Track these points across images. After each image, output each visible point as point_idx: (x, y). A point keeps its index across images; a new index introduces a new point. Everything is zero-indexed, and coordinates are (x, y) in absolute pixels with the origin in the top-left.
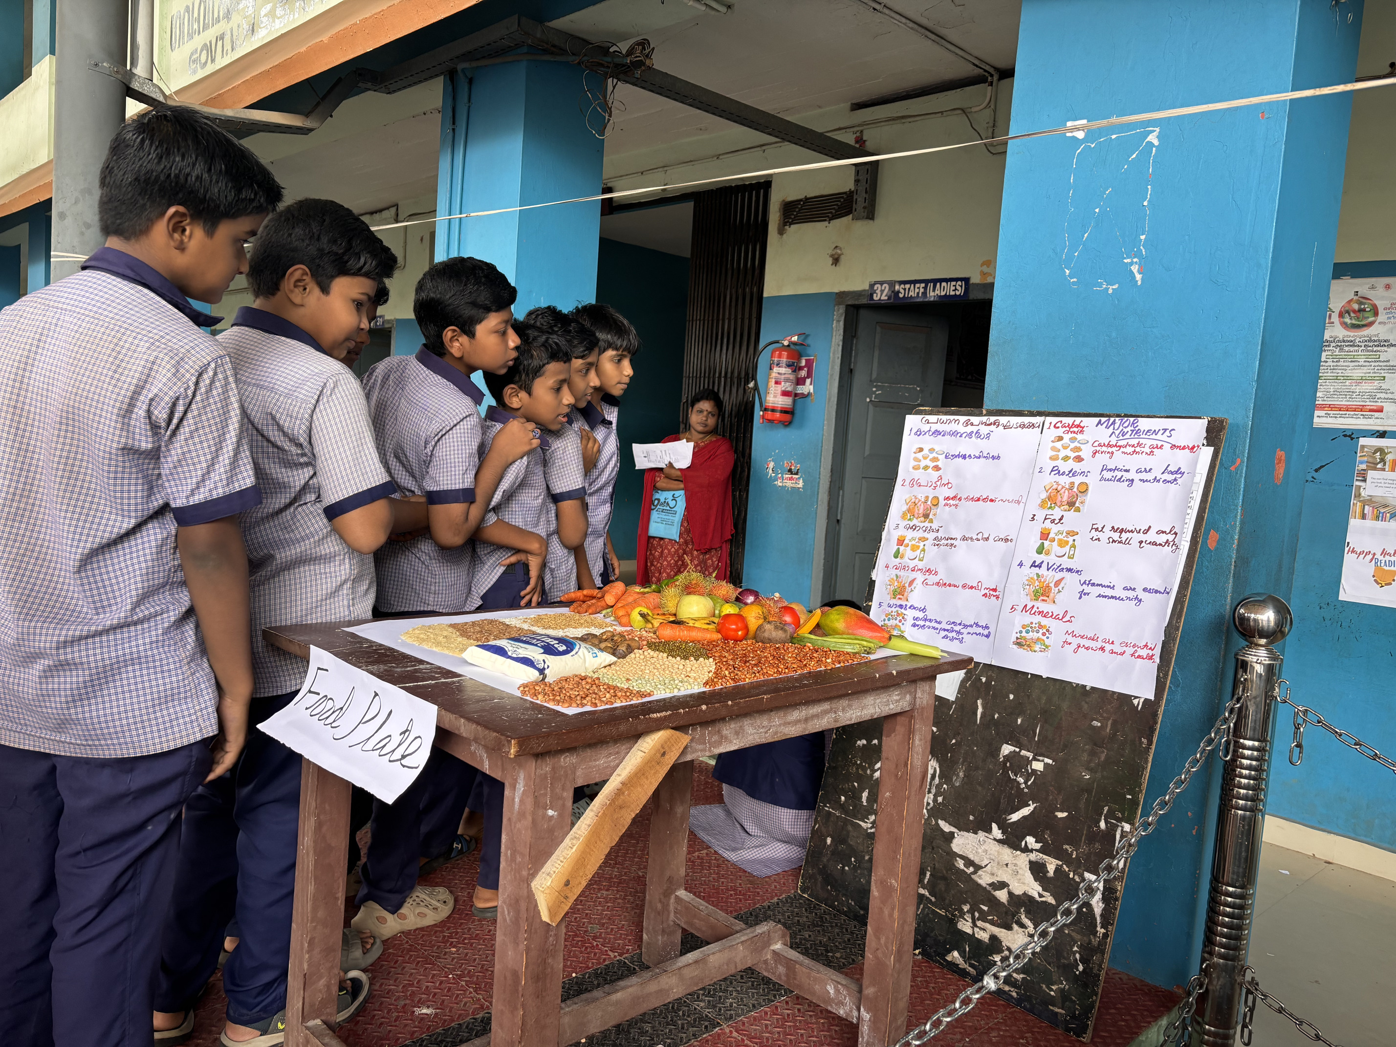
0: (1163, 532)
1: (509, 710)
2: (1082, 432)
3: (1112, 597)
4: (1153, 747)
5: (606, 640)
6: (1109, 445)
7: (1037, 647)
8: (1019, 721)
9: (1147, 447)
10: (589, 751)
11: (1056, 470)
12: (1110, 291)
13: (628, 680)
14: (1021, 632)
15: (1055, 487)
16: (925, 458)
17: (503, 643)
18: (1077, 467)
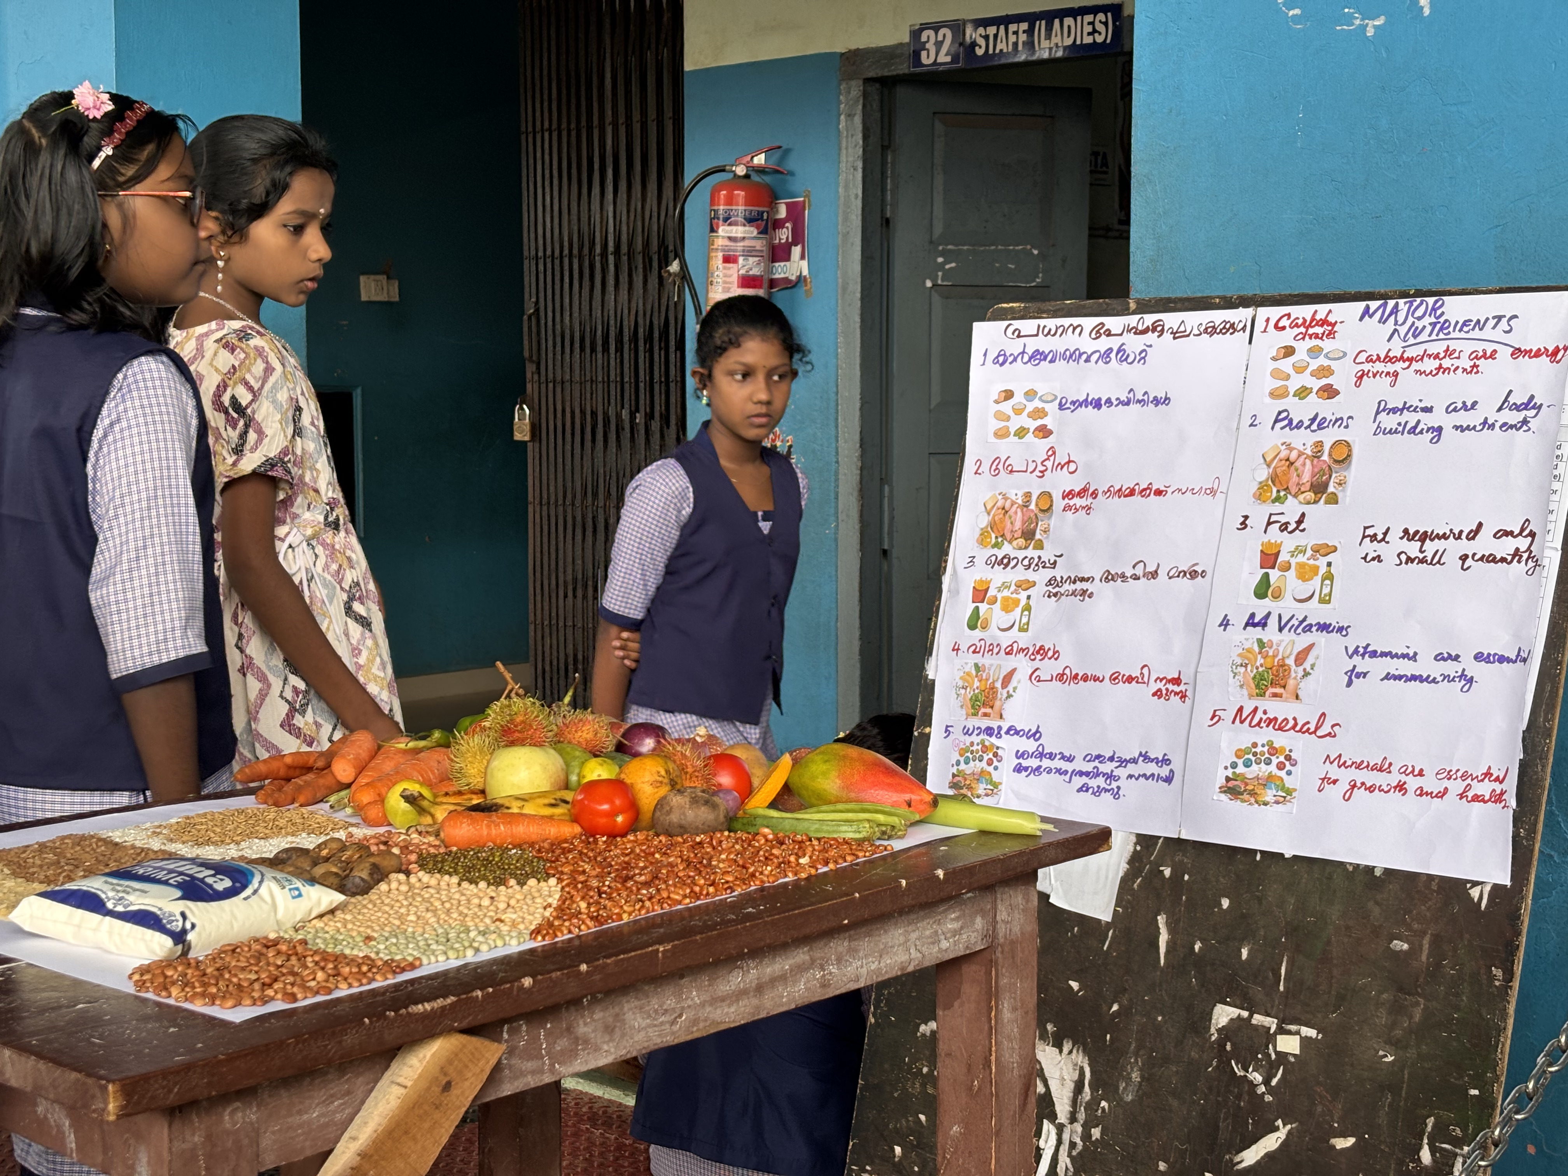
0: (1507, 533)
1: (109, 1023)
2: (1331, 334)
3: (1414, 678)
4: (1516, 984)
5: (327, 859)
6: (1389, 359)
7: (1269, 795)
8: (1245, 953)
9: (1465, 356)
10: (284, 1093)
11: (1284, 420)
12: (1370, 32)
13: (369, 938)
14: (1234, 765)
15: (1283, 454)
16: (1018, 411)
17: (96, 885)
18: (1327, 409)
